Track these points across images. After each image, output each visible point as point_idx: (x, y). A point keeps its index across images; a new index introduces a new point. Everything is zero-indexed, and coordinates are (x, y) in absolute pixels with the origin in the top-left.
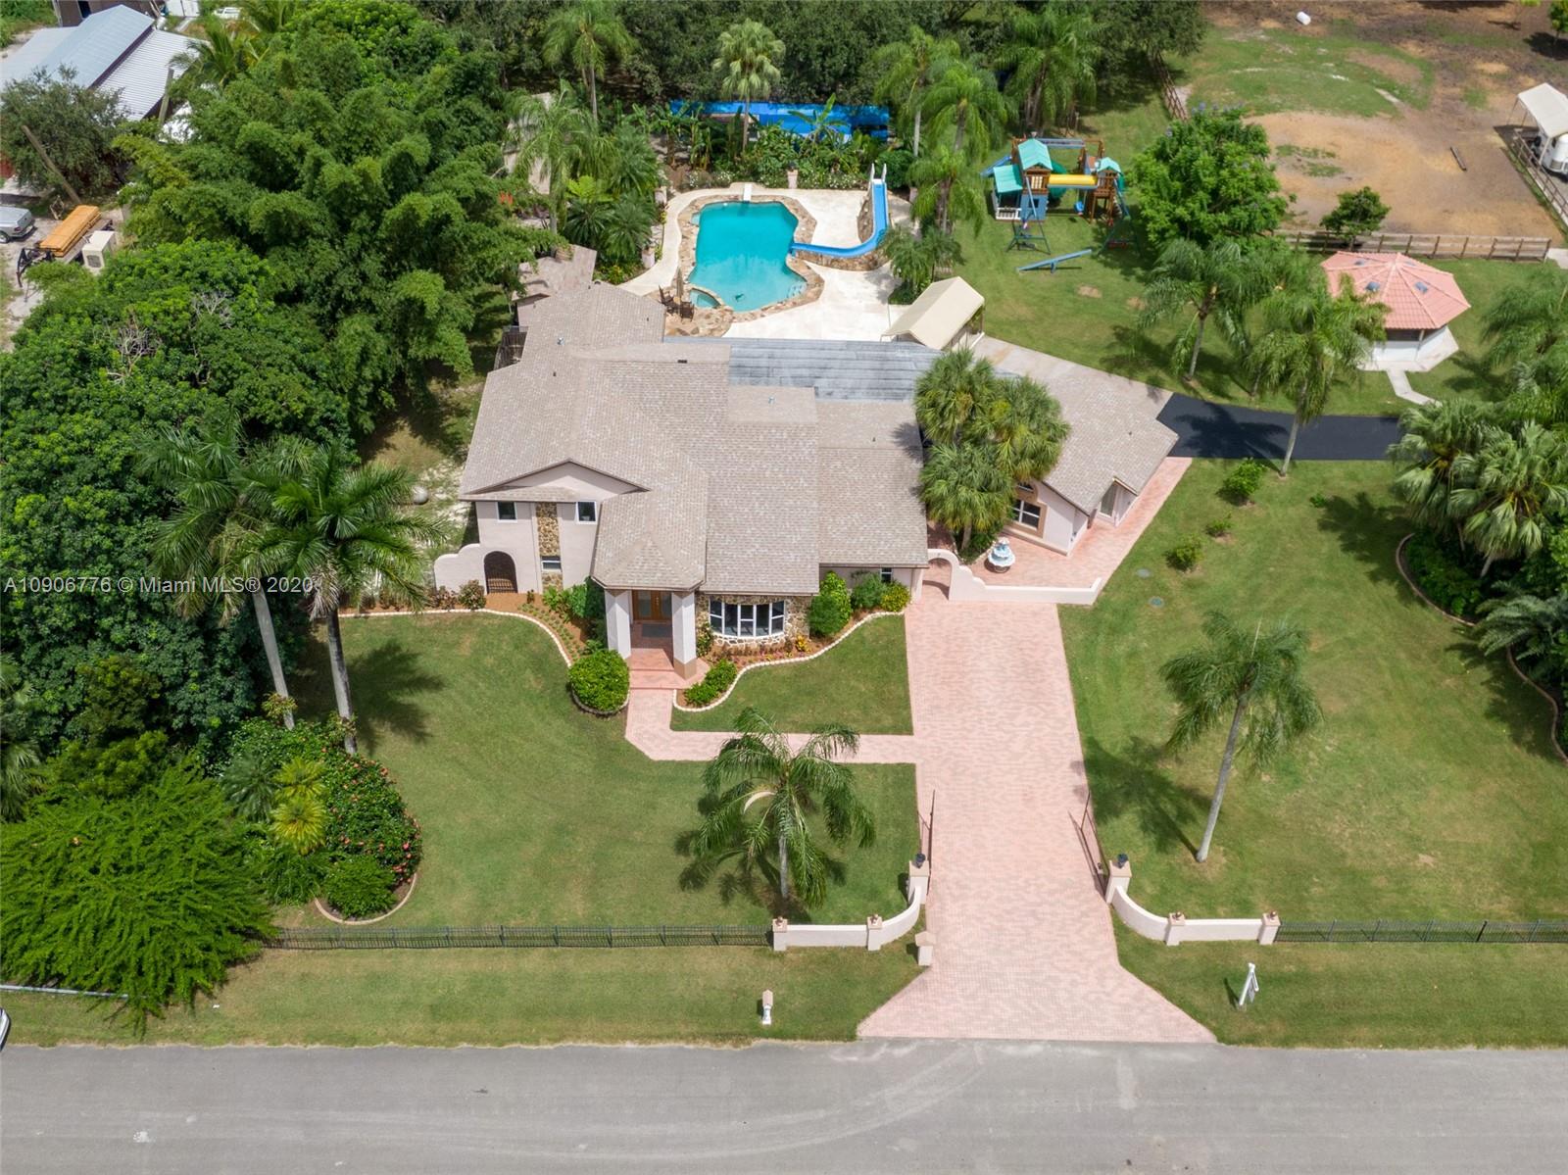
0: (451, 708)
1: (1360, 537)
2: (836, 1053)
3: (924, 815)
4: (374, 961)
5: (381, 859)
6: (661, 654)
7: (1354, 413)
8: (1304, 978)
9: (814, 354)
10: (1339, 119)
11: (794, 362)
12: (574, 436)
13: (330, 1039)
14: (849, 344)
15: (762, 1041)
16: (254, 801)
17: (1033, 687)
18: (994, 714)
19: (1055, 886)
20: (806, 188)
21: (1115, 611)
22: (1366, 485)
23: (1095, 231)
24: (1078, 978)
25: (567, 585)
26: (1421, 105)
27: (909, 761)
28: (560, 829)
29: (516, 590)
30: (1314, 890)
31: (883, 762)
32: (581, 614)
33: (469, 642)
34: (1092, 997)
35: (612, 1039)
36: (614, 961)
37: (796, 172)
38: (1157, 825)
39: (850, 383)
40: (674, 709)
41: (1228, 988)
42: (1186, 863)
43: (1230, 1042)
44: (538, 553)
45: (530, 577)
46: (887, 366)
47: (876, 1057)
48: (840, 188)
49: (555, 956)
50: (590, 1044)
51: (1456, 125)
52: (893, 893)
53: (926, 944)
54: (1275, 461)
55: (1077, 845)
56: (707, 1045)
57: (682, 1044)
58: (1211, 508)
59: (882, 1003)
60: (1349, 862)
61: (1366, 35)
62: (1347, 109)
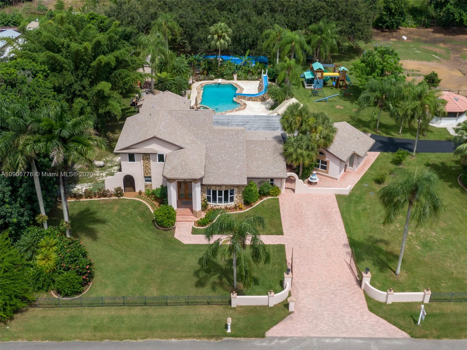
0: (109, 228)
1: (444, 175)
2: (257, 342)
3: (289, 260)
4: (73, 311)
5: (77, 272)
6: (188, 210)
7: (436, 139)
8: (442, 315)
9: (243, 118)
10: (419, 62)
11: (237, 121)
12: (157, 130)
13: (52, 338)
14: (256, 116)
15: (227, 338)
16: (29, 254)
17: (328, 220)
18: (314, 228)
19: (341, 284)
20: (240, 80)
21: (357, 197)
22: (444, 160)
23: (340, 91)
24: (353, 315)
25: (154, 188)
26: (448, 59)
27: (283, 243)
28: (148, 267)
29: (135, 191)
30: (443, 284)
31: (272, 244)
32: (158, 196)
33: (117, 207)
34: (359, 322)
35: (167, 338)
36: (168, 311)
37: (236, 75)
38: (379, 263)
39: (256, 126)
40: (193, 228)
41: (413, 318)
42: (392, 276)
43: (416, 337)
44: (143, 175)
45: (140, 185)
46: (269, 122)
47: (273, 343)
48: (251, 80)
49: (144, 309)
50: (158, 340)
51: (459, 64)
52: (278, 287)
53: (292, 301)
54: (410, 153)
55: (349, 271)
56: (205, 340)
57: (195, 339)
58: (388, 166)
59: (275, 325)
60: (455, 275)
61: (425, 42)
62: (422, 60)
